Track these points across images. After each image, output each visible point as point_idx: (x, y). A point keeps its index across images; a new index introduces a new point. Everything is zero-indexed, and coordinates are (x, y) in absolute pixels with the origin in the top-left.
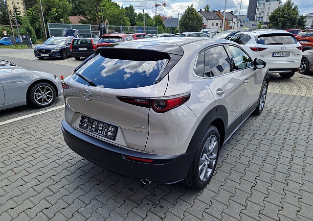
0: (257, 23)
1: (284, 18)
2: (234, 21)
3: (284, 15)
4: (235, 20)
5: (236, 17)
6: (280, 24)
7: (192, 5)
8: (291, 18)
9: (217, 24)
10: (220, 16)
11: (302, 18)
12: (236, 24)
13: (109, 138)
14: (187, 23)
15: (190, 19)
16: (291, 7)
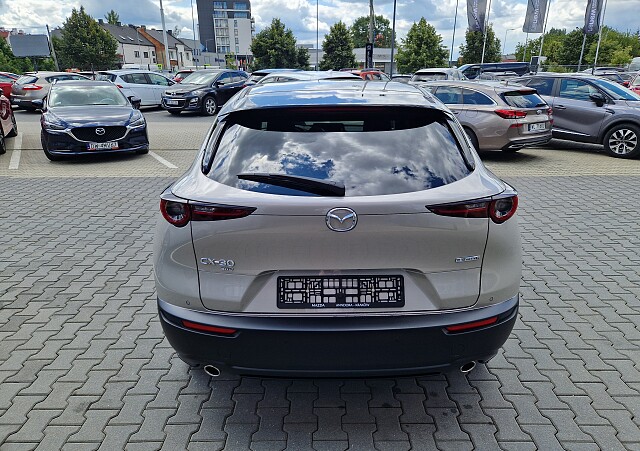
0: (222, 57)
1: (276, 50)
2: (179, 51)
3: (275, 44)
4: (181, 48)
5: (181, 42)
6: (271, 60)
7: (82, 8)
8: (287, 51)
9: (146, 54)
10: (148, 37)
11: (303, 52)
12: (184, 57)
13: (387, 305)
14: (80, 49)
15: (84, 40)
16: (282, 32)
